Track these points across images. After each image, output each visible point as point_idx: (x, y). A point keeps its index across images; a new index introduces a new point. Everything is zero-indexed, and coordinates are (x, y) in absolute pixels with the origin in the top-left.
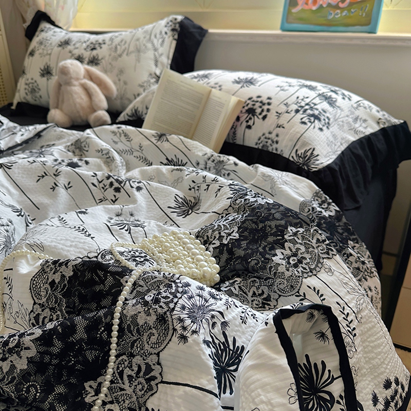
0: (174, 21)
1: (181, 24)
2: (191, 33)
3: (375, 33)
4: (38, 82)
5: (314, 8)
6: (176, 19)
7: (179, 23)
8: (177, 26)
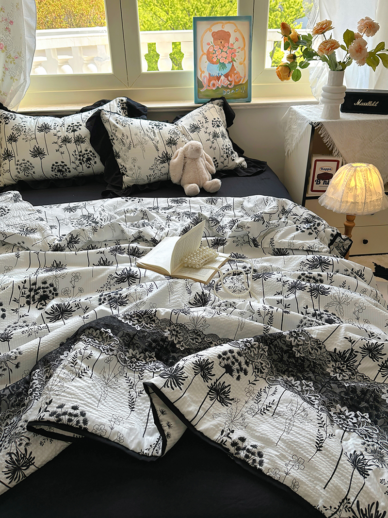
0: (121, 102)
1: (127, 103)
2: (138, 110)
3: (250, 102)
4: (30, 162)
5: (214, 89)
6: (122, 100)
7: (125, 103)
8: (125, 105)
